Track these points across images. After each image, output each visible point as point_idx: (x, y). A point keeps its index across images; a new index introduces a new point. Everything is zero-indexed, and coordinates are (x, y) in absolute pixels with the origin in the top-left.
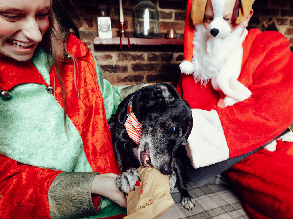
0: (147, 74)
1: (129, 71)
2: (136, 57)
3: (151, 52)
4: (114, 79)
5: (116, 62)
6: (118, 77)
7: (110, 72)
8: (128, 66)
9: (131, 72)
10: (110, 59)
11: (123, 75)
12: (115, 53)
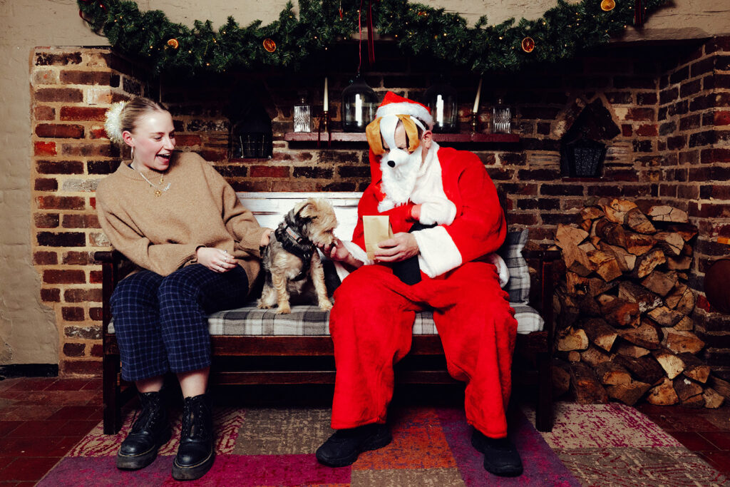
0: (360, 182)
1: (334, 176)
2: (346, 156)
4: (311, 187)
5: (316, 163)
6: (317, 184)
7: (307, 177)
8: (333, 170)
9: (336, 178)
10: (308, 159)
11: (325, 182)
12: (316, 151)
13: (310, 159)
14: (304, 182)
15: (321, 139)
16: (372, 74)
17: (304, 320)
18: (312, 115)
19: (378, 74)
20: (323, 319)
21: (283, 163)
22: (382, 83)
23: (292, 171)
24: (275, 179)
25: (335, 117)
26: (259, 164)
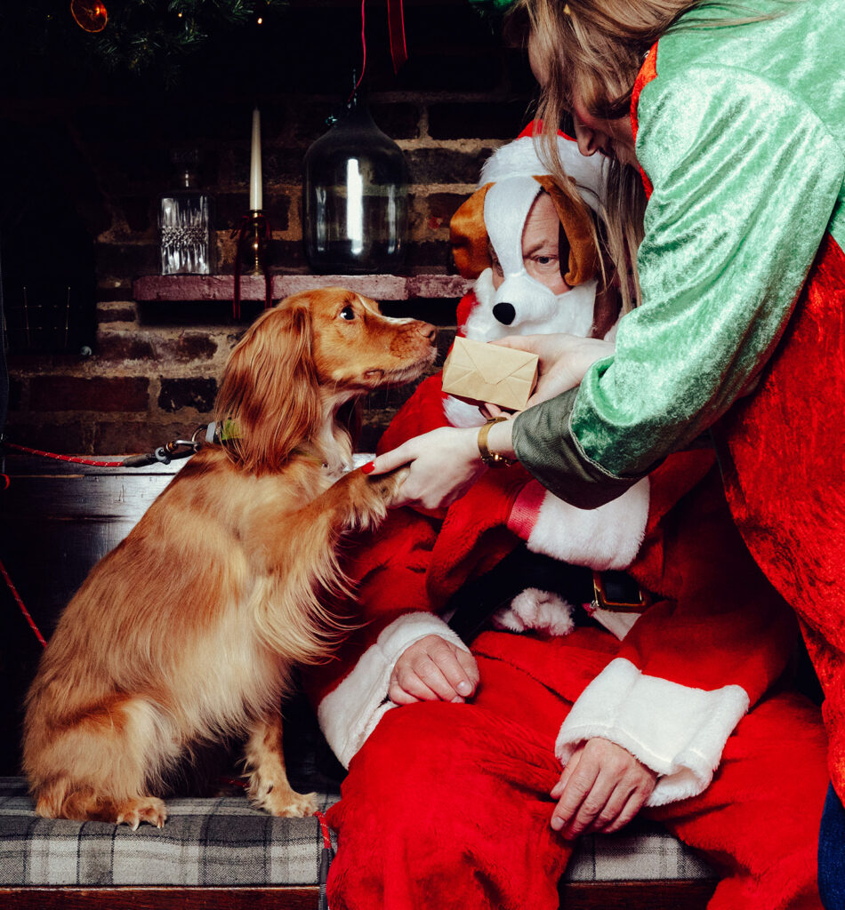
7: (201, 411)
12: (227, 332)
13: (210, 356)
14: (190, 426)
15: (243, 296)
16: (395, 97)
17: (204, 841)
18: (215, 224)
19: (412, 97)
20: (259, 836)
21: (130, 368)
22: (423, 125)
23: (155, 392)
24: (105, 417)
25: (284, 227)
26: (59, 373)
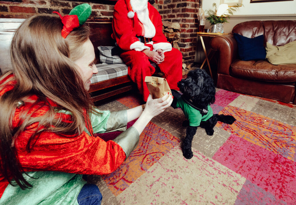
2: (64, 4)
3: (74, 2)
5: (49, 6)
8: (59, 10)
10: (44, 4)
21: (30, 5)
23: (37, 10)
24: (28, 14)
26: (15, 5)
